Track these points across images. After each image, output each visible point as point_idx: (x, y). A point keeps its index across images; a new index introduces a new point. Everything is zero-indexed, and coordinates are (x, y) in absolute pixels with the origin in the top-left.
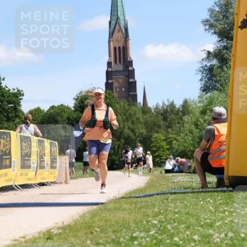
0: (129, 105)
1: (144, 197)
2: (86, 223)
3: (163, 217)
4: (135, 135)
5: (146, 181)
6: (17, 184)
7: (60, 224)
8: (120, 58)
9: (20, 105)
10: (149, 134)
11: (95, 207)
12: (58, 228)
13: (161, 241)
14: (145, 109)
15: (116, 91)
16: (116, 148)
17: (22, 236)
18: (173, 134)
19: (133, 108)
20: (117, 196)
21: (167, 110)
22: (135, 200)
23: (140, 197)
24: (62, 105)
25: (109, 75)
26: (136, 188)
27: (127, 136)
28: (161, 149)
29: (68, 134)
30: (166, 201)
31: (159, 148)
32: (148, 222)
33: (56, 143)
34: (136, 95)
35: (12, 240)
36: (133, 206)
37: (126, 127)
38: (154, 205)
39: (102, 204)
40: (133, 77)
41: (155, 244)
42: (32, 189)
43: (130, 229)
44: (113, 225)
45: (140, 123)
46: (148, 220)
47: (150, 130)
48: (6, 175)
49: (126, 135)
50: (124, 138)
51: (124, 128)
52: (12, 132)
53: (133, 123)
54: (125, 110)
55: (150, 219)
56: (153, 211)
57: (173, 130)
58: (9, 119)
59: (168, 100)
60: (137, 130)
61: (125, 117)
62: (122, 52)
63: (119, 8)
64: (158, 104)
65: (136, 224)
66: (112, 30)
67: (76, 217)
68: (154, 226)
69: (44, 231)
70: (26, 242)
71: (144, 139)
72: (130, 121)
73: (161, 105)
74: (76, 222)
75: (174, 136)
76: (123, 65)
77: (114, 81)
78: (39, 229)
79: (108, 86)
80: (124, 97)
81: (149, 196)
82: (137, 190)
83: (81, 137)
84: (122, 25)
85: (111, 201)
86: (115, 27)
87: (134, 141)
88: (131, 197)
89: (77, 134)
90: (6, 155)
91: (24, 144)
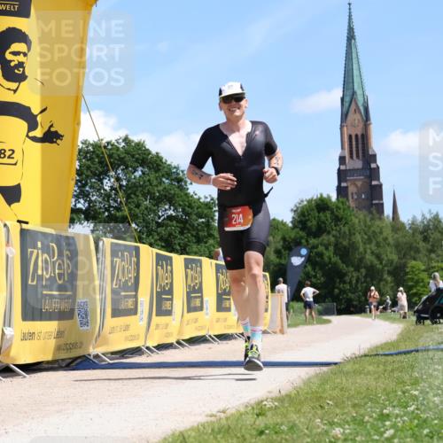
0: (372, 219)
1: (397, 354)
2: (313, 393)
3: (426, 385)
4: (381, 263)
5: (399, 331)
6: (212, 333)
7: (275, 394)
8: (357, 151)
9: (214, 220)
10: (404, 260)
11: (325, 369)
12: (274, 399)
13: (425, 421)
14: (396, 225)
15: (352, 198)
16: (354, 282)
17: (221, 410)
18: (438, 262)
19: (378, 222)
20: (357, 353)
21: (429, 226)
22: (383, 359)
23: (391, 355)
24: (274, 220)
25: (341, 175)
26: (384, 341)
28: (421, 284)
29: (283, 262)
30: (430, 361)
31: (417, 282)
32: (404, 393)
33: (267, 274)
34: (382, 204)
35: (207, 416)
37: (369, 251)
38: (412, 367)
39: (336, 364)
40: (378, 178)
41: (417, 426)
42: (233, 341)
43: (378, 403)
44: (352, 396)
45: (389, 244)
46: (404, 389)
47: (404, 256)
48: (196, 320)
49: (369, 263)
50: (365, 267)
51: (366, 252)
52: (205, 260)
53: (378, 245)
54: (365, 226)
55: (407, 387)
56: (411, 376)
57: (438, 256)
58: (199, 240)
59: (430, 211)
60: (384, 256)
61: (366, 237)
62: (360, 146)
63: (355, 78)
64: (414, 217)
65: (387, 395)
66: (345, 110)
67: (298, 383)
68: (415, 398)
69: (252, 402)
70: (227, 419)
71: (396, 268)
72: (374, 242)
73: (419, 218)
74: (298, 391)
75: (440, 264)
76: (363, 160)
77: (349, 184)
78: (245, 401)
79: (341, 191)
80: (364, 207)
81: (406, 353)
82: (386, 344)
83: (303, 265)
84: (360, 103)
85: (348, 361)
86: (350, 106)
87: (380, 272)
88: (377, 355)
89: (297, 261)
90: (195, 291)
91: (221, 277)
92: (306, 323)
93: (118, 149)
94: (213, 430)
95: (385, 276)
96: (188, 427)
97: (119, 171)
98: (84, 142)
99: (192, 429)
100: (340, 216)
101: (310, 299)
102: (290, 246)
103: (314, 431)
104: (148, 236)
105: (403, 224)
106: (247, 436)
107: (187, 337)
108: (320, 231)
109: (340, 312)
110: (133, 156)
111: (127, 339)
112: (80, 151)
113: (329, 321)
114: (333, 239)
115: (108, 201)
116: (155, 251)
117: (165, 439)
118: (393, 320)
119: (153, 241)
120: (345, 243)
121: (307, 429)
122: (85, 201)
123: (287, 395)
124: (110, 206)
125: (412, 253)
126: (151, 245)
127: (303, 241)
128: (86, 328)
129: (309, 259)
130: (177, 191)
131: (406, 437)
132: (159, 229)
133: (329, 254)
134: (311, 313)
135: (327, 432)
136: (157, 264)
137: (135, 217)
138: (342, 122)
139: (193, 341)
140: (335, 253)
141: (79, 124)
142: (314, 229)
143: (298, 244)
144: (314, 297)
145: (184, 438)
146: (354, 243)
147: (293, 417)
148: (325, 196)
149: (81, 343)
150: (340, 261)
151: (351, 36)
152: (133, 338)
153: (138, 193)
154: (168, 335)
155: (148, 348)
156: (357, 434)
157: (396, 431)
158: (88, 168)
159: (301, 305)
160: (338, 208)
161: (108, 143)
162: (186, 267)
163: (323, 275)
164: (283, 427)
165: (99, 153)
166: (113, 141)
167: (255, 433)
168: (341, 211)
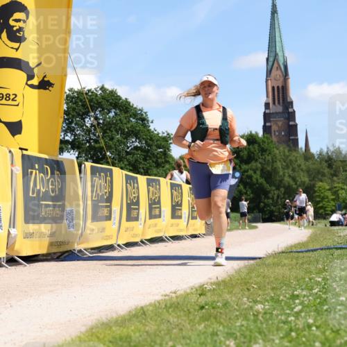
0: (289, 151)
1: (306, 251)
2: (242, 279)
3: (327, 274)
4: (296, 184)
5: (309, 235)
6: (167, 235)
7: (214, 280)
8: (279, 98)
9: (169, 150)
10: (312, 183)
11: (252, 262)
12: (212, 284)
13: (325, 300)
14: (307, 155)
15: (275, 134)
16: (275, 198)
17: (173, 290)
18: (339, 183)
19: (294, 154)
20: (276, 250)
21: (332, 156)
22: (296, 255)
23: (302, 252)
25: (267, 117)
26: (297, 242)
27: (287, 184)
28: (326, 200)
30: (331, 256)
31: (323, 198)
32: (310, 279)
34: (297, 139)
35: (162, 295)
37: (287, 175)
38: (317, 262)
39: (260, 258)
40: (294, 119)
41: (319, 304)
42: (183, 241)
43: (291, 287)
44: (272, 281)
45: (302, 170)
46: (311, 277)
47: (313, 179)
48: (156, 225)
50: (284, 187)
51: (284, 175)
52: (162, 179)
53: (293, 170)
54: (284, 156)
55: (313, 276)
56: (316, 267)
57: (339, 179)
58: (158, 165)
60: (298, 179)
61: (284, 164)
62: (281, 92)
63: (277, 43)
64: (321, 149)
65: (298, 281)
66: (269, 67)
67: (232, 272)
68: (318, 283)
69: (196, 286)
70: (177, 297)
71: (307, 188)
72: (291, 168)
73: (325, 150)
74: (231, 278)
75: (340, 185)
76: (283, 106)
77: (272, 124)
78: (191, 284)
79: (266, 129)
80: (284, 142)
81: (313, 251)
82: (299, 244)
83: (237, 185)
84: (281, 63)
85: (269, 256)
86: (273, 64)
88: (292, 252)
89: (232, 181)
90: (155, 203)
91: (175, 193)
93: (97, 95)
94: (166, 306)
96: (148, 304)
97: (97, 112)
98: (71, 90)
99: (150, 305)
100: (265, 148)
103: (242, 307)
105: (313, 155)
106: (192, 310)
107: (149, 237)
108: (250, 159)
109: (265, 221)
110: (108, 101)
111: (103, 238)
112: (67, 96)
113: (256, 227)
114: (259, 165)
115: (89, 135)
116: (125, 172)
117: (130, 312)
119: (123, 165)
120: (269, 168)
121: (237, 305)
122: (72, 134)
123: (222, 281)
124: (91, 139)
125: (320, 177)
126: (122, 168)
128: (72, 229)
129: (241, 180)
130: (142, 128)
131: (311, 311)
132: (128, 157)
133: (257, 177)
135: (251, 308)
136: (127, 183)
137: (109, 148)
138: (267, 77)
139: (153, 241)
140: (261, 176)
141: (66, 75)
142: (245, 158)
145: (144, 312)
146: (275, 168)
147: (227, 296)
148: (253, 132)
150: (264, 182)
151: (274, 11)
152: (109, 237)
153: (112, 129)
154: (135, 235)
155: (119, 245)
156: (274, 309)
157: (303, 307)
158: (74, 109)
160: (264, 142)
161: (89, 91)
162: (148, 185)
163: (252, 193)
164: (218, 304)
165: (82, 98)
166: (93, 89)
167: (197, 308)
168: (266, 144)
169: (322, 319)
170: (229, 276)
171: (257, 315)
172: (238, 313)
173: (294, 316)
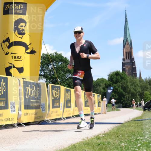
0: (133, 78)
1: (141, 120)
2: (115, 132)
4: (136, 92)
5: (142, 113)
7: (103, 133)
8: (128, 57)
10: (143, 91)
11: (119, 125)
13: (150, 141)
15: (127, 72)
16: (128, 98)
17: (86, 137)
19: (135, 79)
20: (129, 120)
22: (137, 122)
23: (139, 121)
24: (102, 78)
25: (123, 64)
26: (137, 116)
28: (149, 99)
29: (105, 91)
31: (147, 98)
32: (144, 132)
33: (100, 95)
34: (136, 73)
35: (82, 139)
36: (136, 125)
37: (132, 88)
38: (146, 125)
39: (122, 123)
40: (135, 66)
41: (148, 143)
43: (135, 136)
44: (127, 133)
45: (138, 86)
46: (144, 131)
47: (143, 89)
49: (132, 92)
50: (131, 93)
51: (131, 88)
53: (135, 86)
54: (131, 80)
56: (146, 127)
60: (137, 90)
61: (131, 84)
62: (129, 54)
63: (127, 34)
64: (146, 78)
65: (138, 133)
66: (124, 44)
67: (110, 129)
68: (147, 134)
69: (96, 135)
70: (88, 140)
71: (141, 93)
72: (134, 85)
73: (148, 78)
76: (130, 60)
77: (126, 67)
78: (94, 135)
79: (123, 69)
80: (131, 74)
81: (144, 120)
82: (138, 117)
83: (112, 93)
84: (129, 42)
85: (126, 122)
86: (126, 42)
87: (136, 95)
88: (135, 121)
89: (109, 91)
91: (86, 96)
92: (112, 110)
93: (53, 56)
94: (84, 144)
95: (137, 96)
97: (54, 63)
98: (43, 54)
99: (77, 143)
100: (123, 77)
101: (114, 103)
102: (107, 86)
103: (116, 144)
104: (63, 83)
105: (143, 80)
106: (95, 146)
107: (75, 115)
108: (117, 82)
109: (123, 107)
111: (57, 115)
112: (42, 57)
113: (120, 110)
114: (121, 84)
115: (50, 72)
116: (65, 88)
117: (69, 146)
118: (140, 110)
120: (125, 86)
121: (113, 143)
122: (43, 72)
123: (107, 133)
124: (51, 74)
126: (64, 86)
127: (112, 85)
128: (44, 112)
129: (113, 91)
131: (145, 146)
132: (66, 81)
133: (120, 89)
134: (114, 108)
135: (119, 145)
136: (66, 92)
137: (59, 77)
138: (123, 48)
139: (77, 116)
140: (122, 89)
141: (41, 48)
142: (115, 81)
143: (110, 86)
144: (115, 103)
145: (75, 146)
146: (127, 85)
147: (109, 140)
148: (118, 71)
149: (43, 117)
150: (123, 91)
151: (126, 21)
152: (59, 115)
153: (60, 70)
154: (70, 114)
155: (63, 118)
156: (129, 145)
157: (141, 144)
158: (44, 62)
159: (111, 105)
160: (122, 75)
161: (50, 54)
163: (118, 96)
164: (106, 143)
165: (48, 57)
166: (52, 54)
167: (97, 145)
168: (123, 76)
169: (149, 149)
170: (109, 131)
171: (122, 148)
172: (114, 147)
173: (137, 148)
